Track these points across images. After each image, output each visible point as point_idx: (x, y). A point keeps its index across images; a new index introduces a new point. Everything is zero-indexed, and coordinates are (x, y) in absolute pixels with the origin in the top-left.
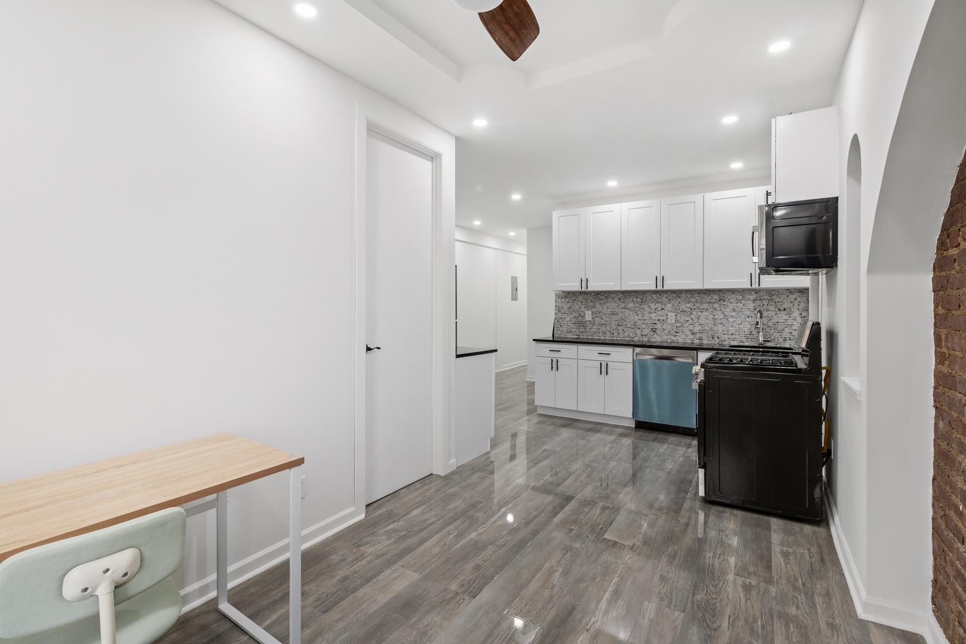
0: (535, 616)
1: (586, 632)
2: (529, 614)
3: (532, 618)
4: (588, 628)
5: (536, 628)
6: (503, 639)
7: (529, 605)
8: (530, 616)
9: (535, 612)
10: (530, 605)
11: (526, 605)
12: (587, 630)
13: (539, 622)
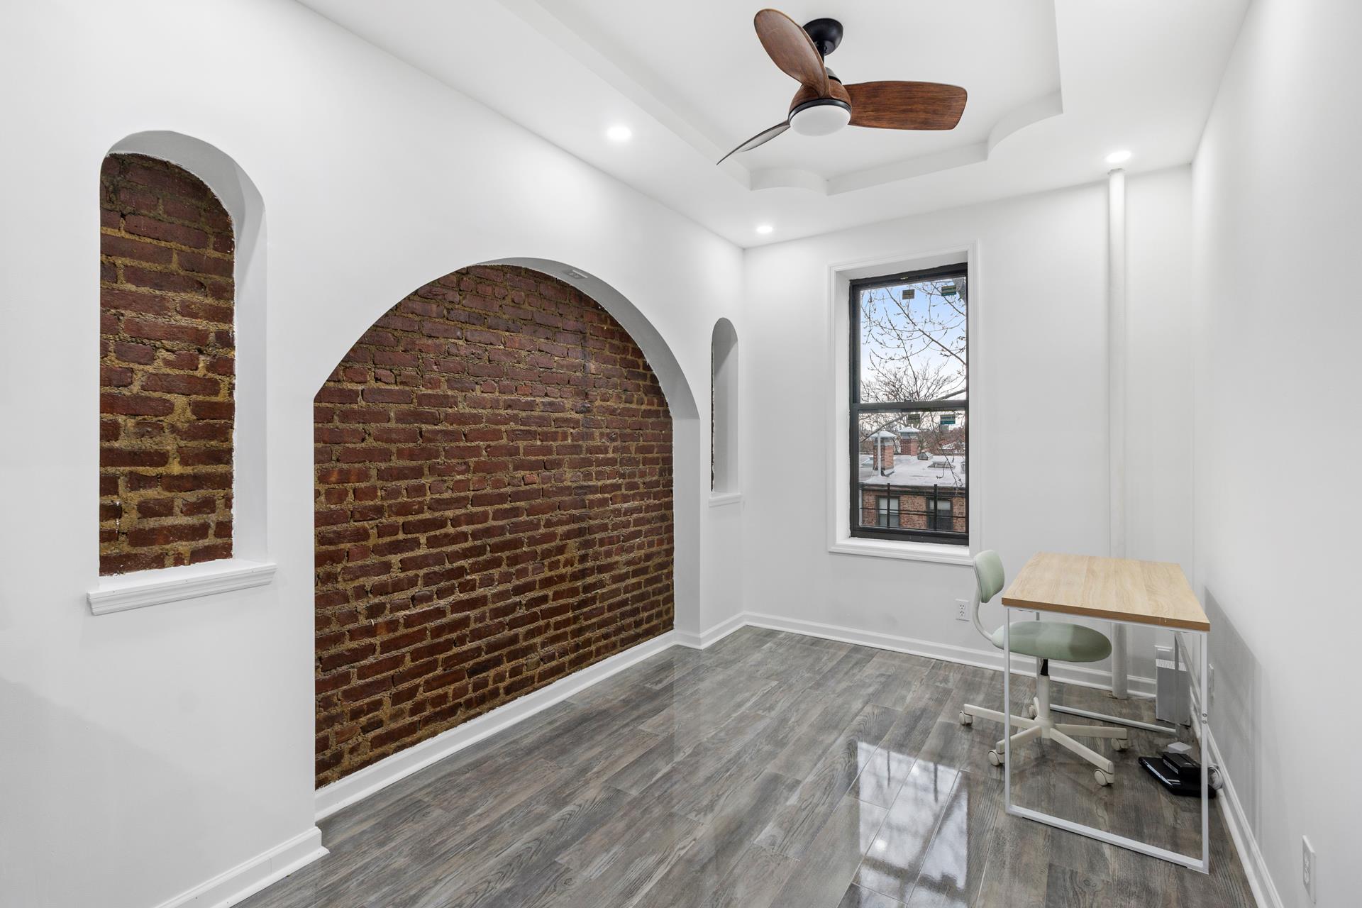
0: (759, 856)
1: (698, 838)
2: (767, 859)
3: (764, 854)
4: (694, 842)
5: (757, 842)
6: (798, 831)
7: (768, 872)
8: (766, 856)
9: (759, 862)
10: (766, 872)
11: (773, 872)
12: (694, 840)
13: (754, 848)
